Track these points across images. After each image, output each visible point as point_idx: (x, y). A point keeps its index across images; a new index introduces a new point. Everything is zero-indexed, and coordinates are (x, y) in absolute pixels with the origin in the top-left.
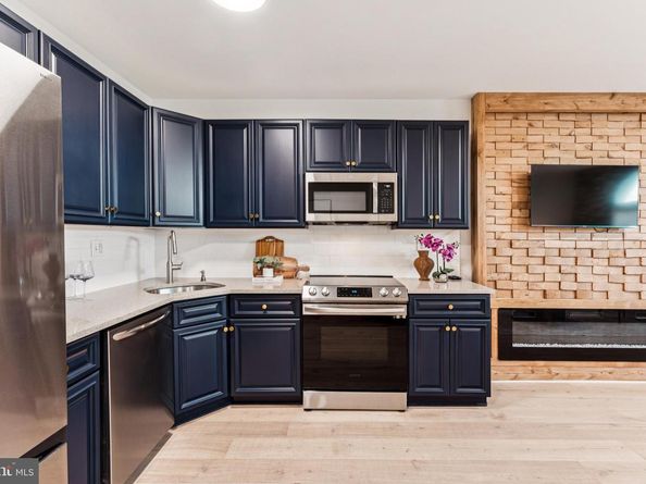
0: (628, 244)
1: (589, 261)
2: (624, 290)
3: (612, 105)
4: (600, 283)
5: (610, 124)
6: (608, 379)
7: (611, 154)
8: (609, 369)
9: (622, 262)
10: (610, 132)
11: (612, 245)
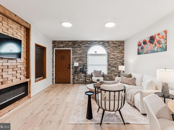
0: (18, 64)
1: (7, 70)
2: (17, 78)
3: (16, 19)
4: (10, 77)
5: (14, 25)
6: (14, 109)
7: (14, 34)
8: (13, 106)
9: (16, 69)
10: (14, 27)
11: (14, 64)
